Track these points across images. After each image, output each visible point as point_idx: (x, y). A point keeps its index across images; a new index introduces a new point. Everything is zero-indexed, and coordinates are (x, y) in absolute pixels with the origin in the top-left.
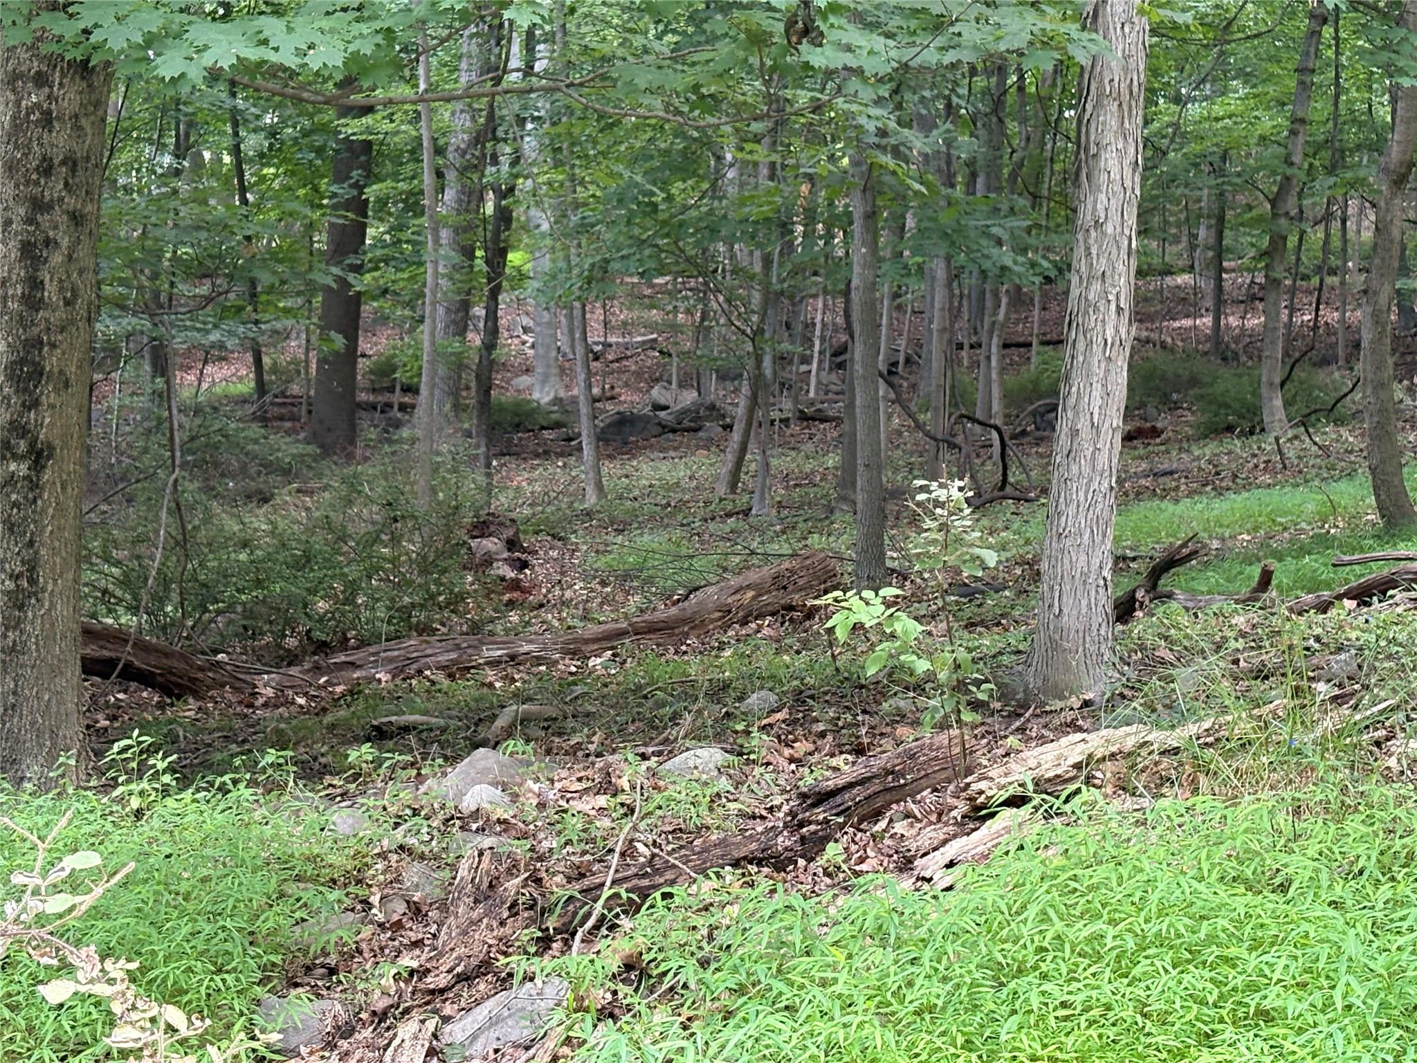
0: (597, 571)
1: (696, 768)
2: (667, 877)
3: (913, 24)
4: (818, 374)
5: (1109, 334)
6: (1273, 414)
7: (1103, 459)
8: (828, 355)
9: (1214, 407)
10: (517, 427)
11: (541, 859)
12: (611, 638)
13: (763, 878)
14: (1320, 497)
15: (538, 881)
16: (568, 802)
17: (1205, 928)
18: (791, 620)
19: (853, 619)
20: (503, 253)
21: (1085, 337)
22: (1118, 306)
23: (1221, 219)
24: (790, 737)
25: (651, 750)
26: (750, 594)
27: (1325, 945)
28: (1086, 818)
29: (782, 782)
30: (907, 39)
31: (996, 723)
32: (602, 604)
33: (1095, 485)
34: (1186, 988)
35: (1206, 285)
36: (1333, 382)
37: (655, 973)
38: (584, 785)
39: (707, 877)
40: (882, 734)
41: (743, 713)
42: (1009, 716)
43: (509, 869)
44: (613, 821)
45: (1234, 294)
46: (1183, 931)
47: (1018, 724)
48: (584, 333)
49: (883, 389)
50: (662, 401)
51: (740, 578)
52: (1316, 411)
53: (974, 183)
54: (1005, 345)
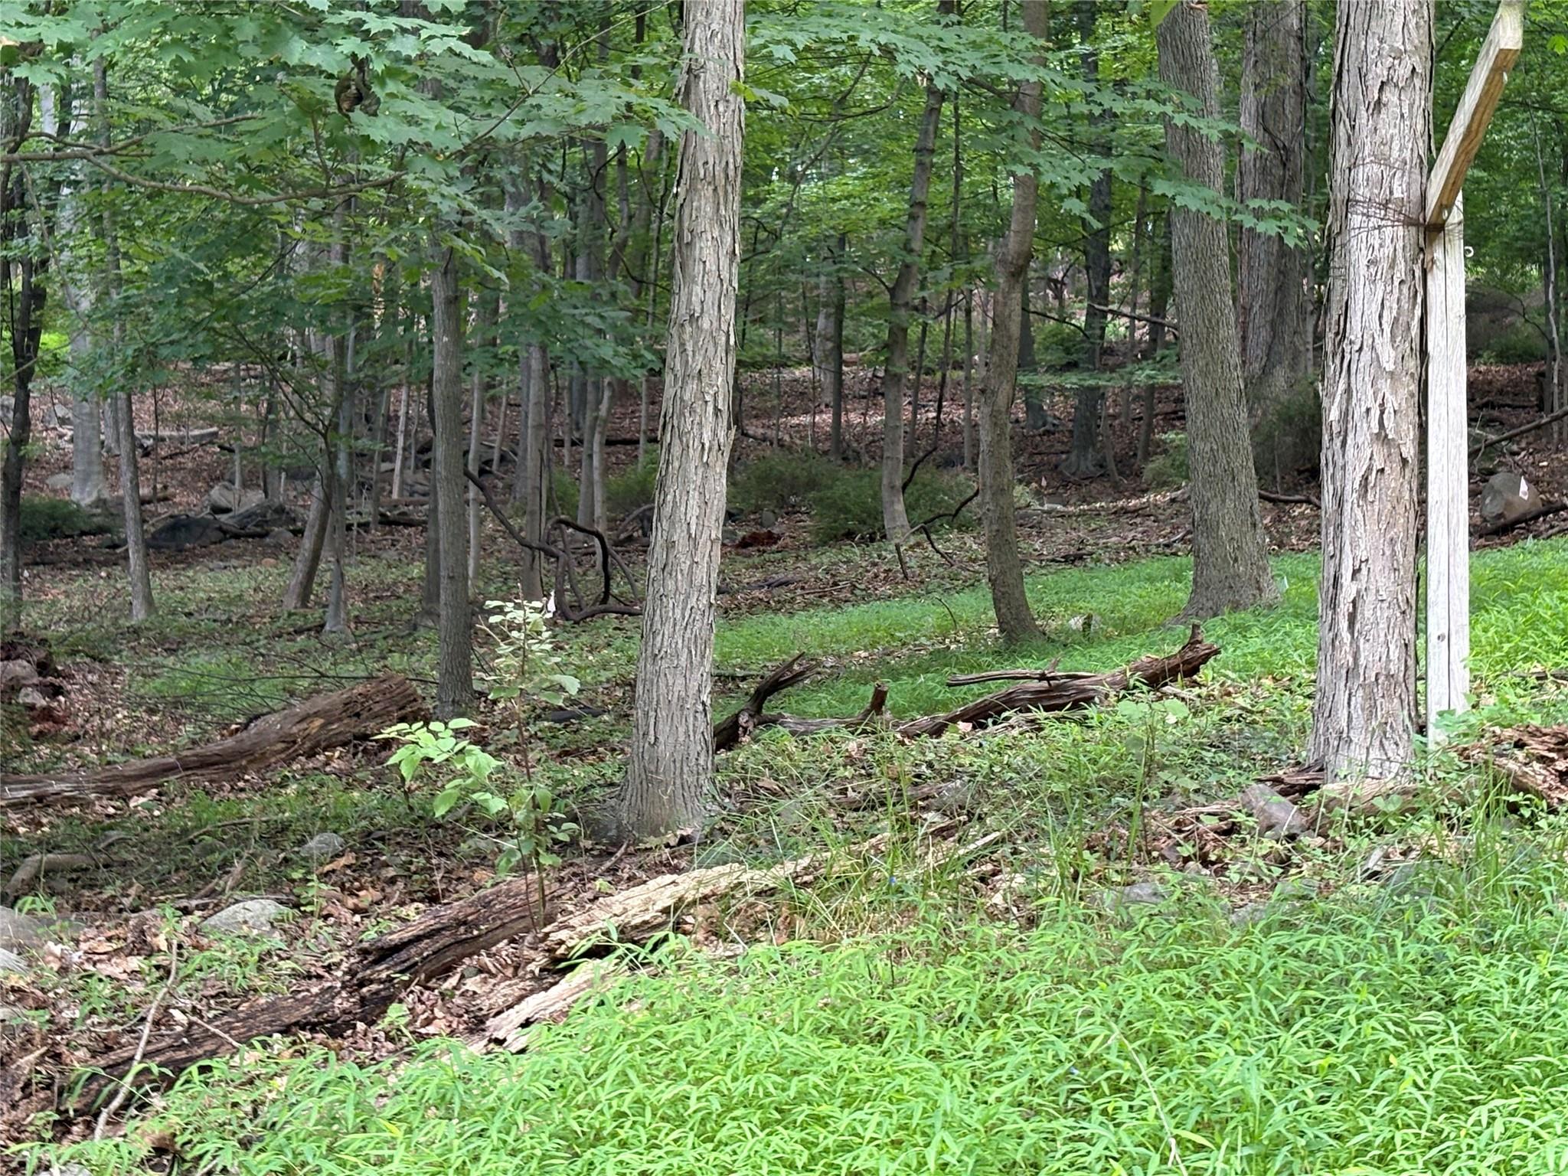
0: (142, 697)
1: (245, 922)
2: (207, 1048)
3: (488, 95)
4: (401, 473)
5: (707, 437)
6: (894, 519)
7: (701, 575)
8: (413, 452)
9: (833, 512)
10: (54, 532)
11: (61, 1031)
12: (154, 775)
13: (317, 1046)
14: (942, 609)
15: (57, 1057)
16: (94, 964)
17: (795, 1085)
18: (365, 751)
19: (420, 754)
20: (35, 335)
21: (681, 441)
22: (716, 408)
23: (840, 308)
24: (357, 884)
25: (194, 903)
26: (319, 722)
27: (920, 1099)
28: (674, 968)
29: (343, 935)
30: (481, 112)
31: (583, 863)
32: (149, 734)
33: (693, 602)
34: (775, 1151)
35: (826, 379)
36: (958, 485)
37: (188, 1157)
38: (114, 945)
39: (252, 1046)
40: (459, 879)
41: (303, 859)
42: (600, 855)
43: (23, 1044)
44: (147, 985)
45: (856, 389)
46: (771, 1089)
47: (608, 864)
48: (131, 427)
49: (473, 492)
50: (223, 503)
51: (308, 704)
52: (939, 516)
53: (574, 263)
54: (609, 443)
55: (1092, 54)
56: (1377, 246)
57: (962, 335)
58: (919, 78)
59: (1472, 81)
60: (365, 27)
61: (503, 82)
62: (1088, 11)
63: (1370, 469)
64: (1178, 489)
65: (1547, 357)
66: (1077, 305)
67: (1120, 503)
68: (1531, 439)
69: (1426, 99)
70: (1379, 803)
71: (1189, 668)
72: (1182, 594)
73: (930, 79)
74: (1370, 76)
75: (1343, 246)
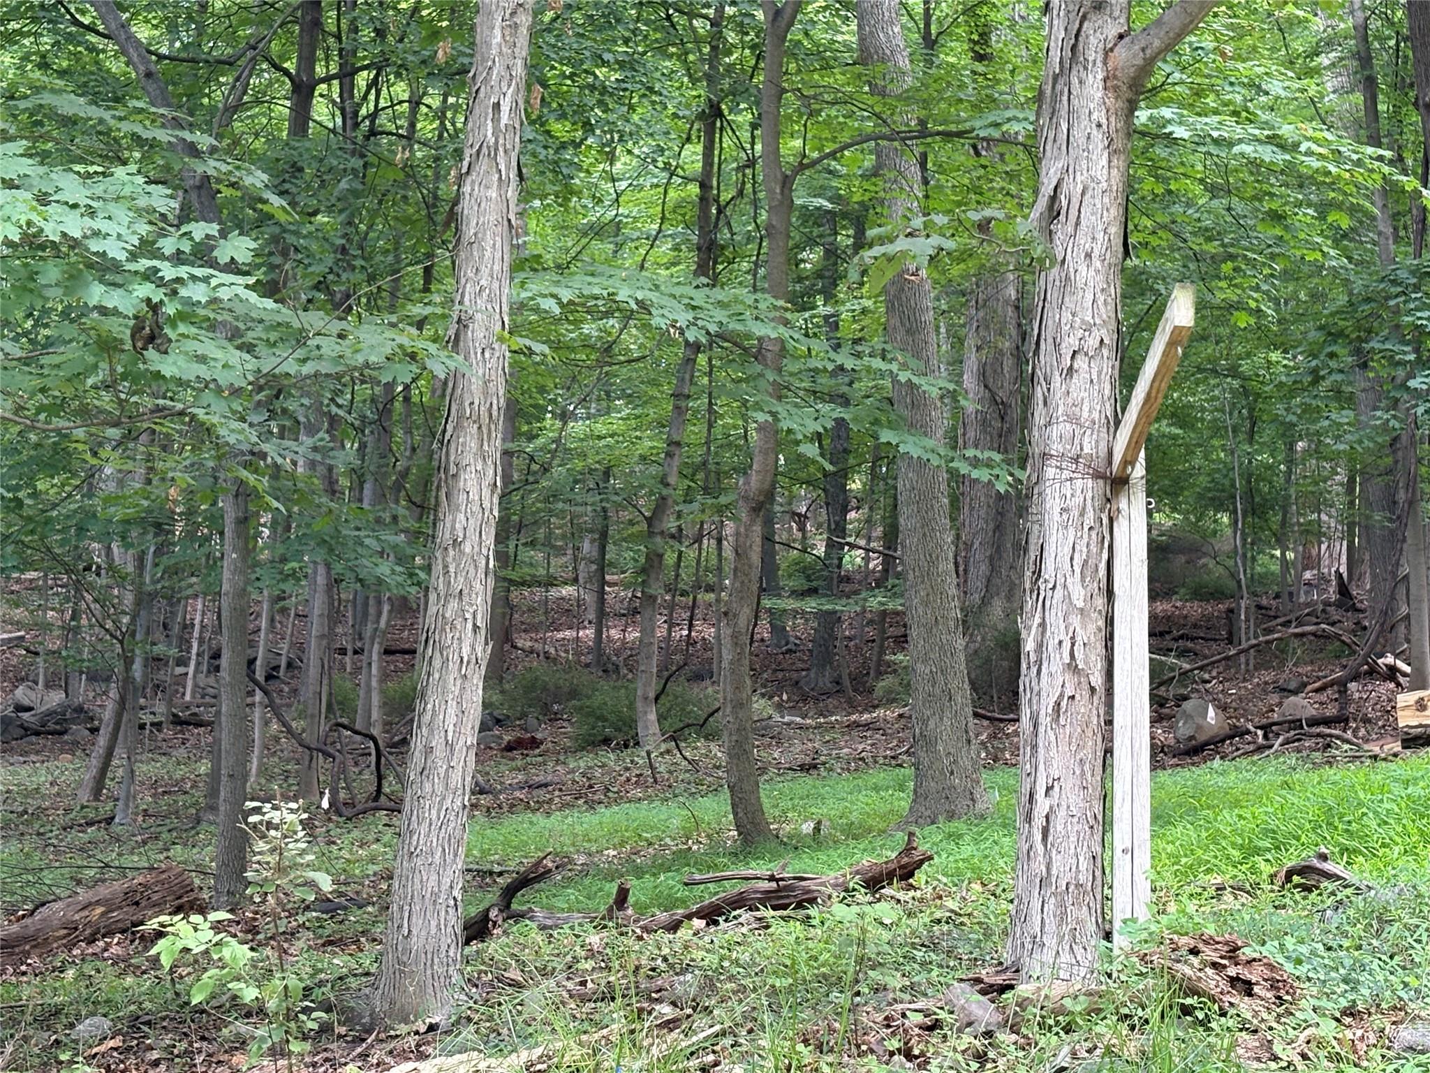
3: (273, 336)
4: (195, 676)
5: (466, 652)
6: (647, 728)
7: (456, 777)
8: (206, 658)
9: (591, 720)
14: (686, 812)
18: (142, 937)
19: (180, 945)
21: (442, 654)
22: (475, 625)
23: (604, 535)
24: (122, 1066)
26: (100, 910)
30: (266, 351)
31: (336, 1048)
33: (448, 803)
35: (589, 598)
36: (706, 697)
40: (219, 1062)
41: (73, 1041)
42: (353, 1041)
45: (617, 607)
47: (359, 1050)
49: (259, 696)
50: (26, 702)
51: (91, 893)
52: (688, 726)
53: (362, 489)
54: (388, 652)
55: (833, 316)
56: (1069, 496)
57: (714, 561)
58: (672, 331)
59: (1151, 352)
60: (160, 274)
61: (288, 325)
62: (830, 277)
63: (1062, 695)
64: (906, 706)
65: (1235, 596)
66: (818, 537)
67: (854, 717)
68: (1221, 669)
69: (1113, 367)
70: (1068, 1003)
71: (905, 872)
72: (903, 802)
73: (682, 333)
74: (1063, 345)
75: (1040, 494)
